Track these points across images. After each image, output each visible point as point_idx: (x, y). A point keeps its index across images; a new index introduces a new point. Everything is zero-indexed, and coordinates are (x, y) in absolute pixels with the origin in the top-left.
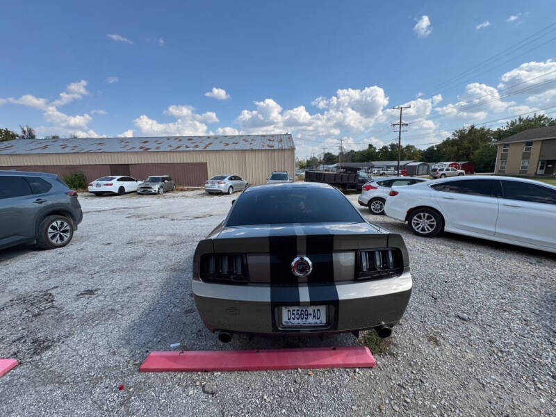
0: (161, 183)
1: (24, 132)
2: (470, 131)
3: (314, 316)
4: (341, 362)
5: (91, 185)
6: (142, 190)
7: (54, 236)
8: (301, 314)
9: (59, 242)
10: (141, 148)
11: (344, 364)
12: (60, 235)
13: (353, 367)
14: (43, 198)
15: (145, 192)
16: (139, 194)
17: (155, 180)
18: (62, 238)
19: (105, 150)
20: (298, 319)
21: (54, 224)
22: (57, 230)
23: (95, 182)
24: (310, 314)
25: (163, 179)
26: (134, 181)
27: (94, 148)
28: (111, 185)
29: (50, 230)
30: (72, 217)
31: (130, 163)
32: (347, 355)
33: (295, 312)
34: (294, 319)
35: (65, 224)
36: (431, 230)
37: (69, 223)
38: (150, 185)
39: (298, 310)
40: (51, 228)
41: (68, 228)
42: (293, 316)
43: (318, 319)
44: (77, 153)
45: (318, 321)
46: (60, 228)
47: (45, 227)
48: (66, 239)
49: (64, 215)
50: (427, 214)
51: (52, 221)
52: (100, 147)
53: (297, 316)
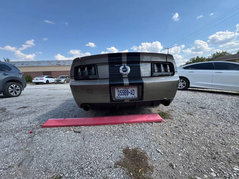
0: (65, 79)
1: (5, 60)
2: (197, 59)
3: (131, 94)
4: (146, 120)
5: (34, 79)
6: (57, 81)
7: (12, 92)
8: (125, 92)
9: (14, 95)
10: (57, 64)
11: (147, 121)
12: (15, 92)
13: (152, 122)
14: (7, 73)
15: (58, 82)
16: (56, 83)
17: (63, 77)
18: (16, 93)
19: (41, 65)
20: (123, 95)
21: (12, 86)
22: (13, 89)
23: (35, 78)
24: (129, 93)
25: (66, 77)
26: (53, 78)
27: (36, 65)
28: (43, 79)
29: (10, 88)
30: (22, 84)
31: (52, 71)
32: (148, 117)
33: (122, 92)
34: (121, 95)
35: (18, 87)
36: (184, 87)
37: (20, 87)
38: (60, 79)
39: (123, 91)
40: (10, 87)
41: (19, 89)
42: (121, 94)
43: (133, 95)
44: (28, 67)
45: (133, 96)
46: (15, 88)
47: (7, 87)
48: (18, 94)
49: (18, 83)
50: (182, 80)
51: (11, 84)
52: (38, 64)
53: (123, 94)
